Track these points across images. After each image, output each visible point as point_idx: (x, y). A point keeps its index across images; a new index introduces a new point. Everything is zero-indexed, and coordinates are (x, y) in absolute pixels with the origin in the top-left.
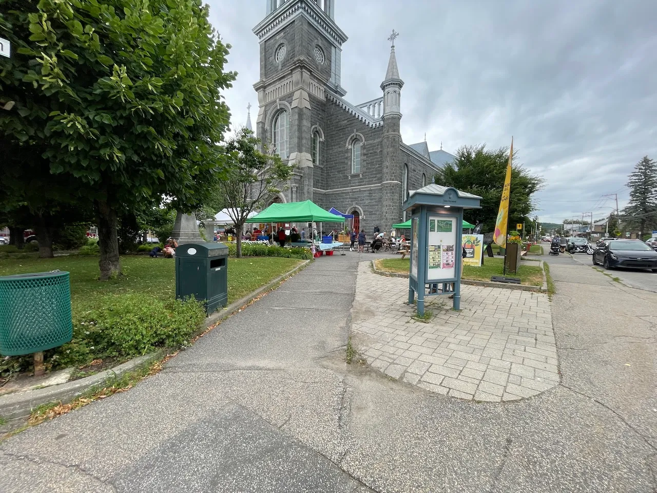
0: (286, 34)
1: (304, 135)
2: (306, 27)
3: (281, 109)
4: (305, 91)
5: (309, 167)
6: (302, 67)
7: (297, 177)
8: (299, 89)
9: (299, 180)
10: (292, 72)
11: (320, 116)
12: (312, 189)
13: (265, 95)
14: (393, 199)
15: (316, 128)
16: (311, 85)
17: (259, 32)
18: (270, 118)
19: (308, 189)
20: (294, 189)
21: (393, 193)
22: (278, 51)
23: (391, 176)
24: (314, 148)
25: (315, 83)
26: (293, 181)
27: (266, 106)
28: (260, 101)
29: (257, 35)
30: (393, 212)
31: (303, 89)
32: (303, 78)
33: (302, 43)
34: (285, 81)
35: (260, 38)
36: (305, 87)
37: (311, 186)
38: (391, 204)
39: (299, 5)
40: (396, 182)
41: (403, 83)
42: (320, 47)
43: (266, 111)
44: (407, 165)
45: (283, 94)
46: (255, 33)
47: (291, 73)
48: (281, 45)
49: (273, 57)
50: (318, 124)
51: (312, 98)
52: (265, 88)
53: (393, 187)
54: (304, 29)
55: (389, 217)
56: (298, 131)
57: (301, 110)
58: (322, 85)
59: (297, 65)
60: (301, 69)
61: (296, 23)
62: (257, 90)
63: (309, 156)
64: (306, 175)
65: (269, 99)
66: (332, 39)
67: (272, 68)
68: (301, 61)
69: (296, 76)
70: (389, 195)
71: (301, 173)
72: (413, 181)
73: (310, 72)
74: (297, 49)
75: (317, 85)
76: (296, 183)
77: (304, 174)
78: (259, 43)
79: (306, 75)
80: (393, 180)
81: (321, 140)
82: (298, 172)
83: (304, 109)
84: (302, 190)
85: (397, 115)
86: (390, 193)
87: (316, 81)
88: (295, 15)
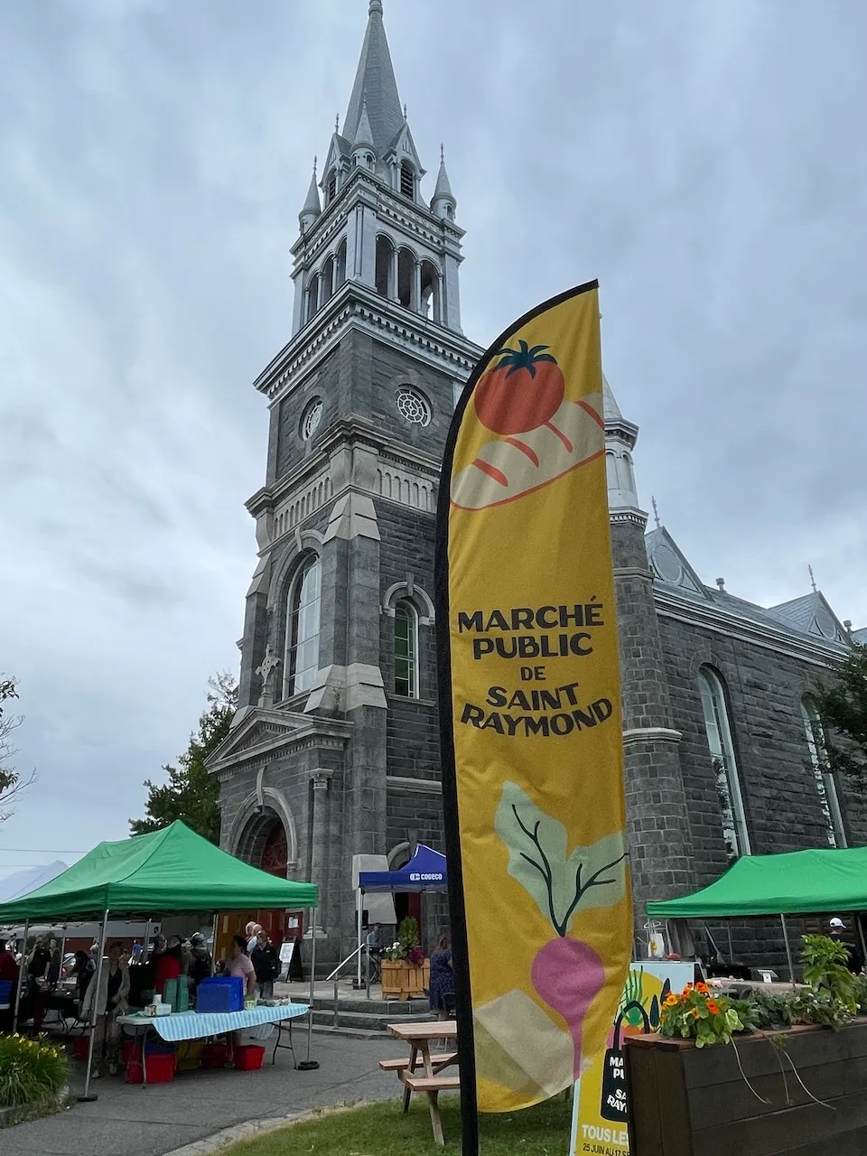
0: (323, 375)
1: (356, 611)
2: (366, 351)
3: (308, 550)
4: (364, 495)
5: (368, 708)
6: (351, 439)
7: (329, 745)
8: (346, 493)
9: (341, 754)
10: (328, 456)
11: (418, 556)
12: (383, 780)
13: (272, 526)
14: (657, 797)
15: (405, 588)
16: (385, 479)
17: (265, 385)
18: (281, 579)
19: (365, 782)
20: (321, 786)
21: (653, 772)
22: (308, 414)
23: (637, 711)
24: (404, 648)
25: (399, 472)
26: (315, 756)
27: (274, 549)
28: (260, 539)
29: (264, 391)
30: (665, 851)
31: (356, 492)
32: (356, 463)
33: (355, 384)
34: (317, 481)
35: (271, 397)
36: (364, 486)
37: (376, 770)
38: (653, 816)
39: (348, 310)
40: (659, 730)
41: (635, 429)
42: (416, 388)
43: (271, 564)
44: (716, 670)
45: (311, 511)
46: (259, 389)
47: (327, 460)
48: (315, 400)
49: (296, 430)
50: (410, 577)
51: (385, 510)
52: (273, 507)
53: (649, 749)
54: (363, 356)
55: (651, 871)
56: (337, 602)
57: (348, 544)
58: (423, 475)
59: (338, 435)
60: (351, 444)
61: (341, 347)
62: (255, 512)
63: (374, 674)
64: (359, 734)
65: (281, 531)
66: (453, 367)
67: (292, 457)
68: (349, 424)
69: (339, 460)
70: (638, 781)
71: (340, 728)
72: (760, 725)
73: (379, 447)
74: (342, 401)
75: (403, 476)
76: (323, 764)
77: (353, 731)
78: (269, 407)
79: (365, 456)
80: (646, 726)
81: (426, 621)
82: (331, 726)
83: (357, 543)
84: (348, 788)
85: (627, 514)
86: (643, 773)
87: (403, 467)
88: (340, 331)
